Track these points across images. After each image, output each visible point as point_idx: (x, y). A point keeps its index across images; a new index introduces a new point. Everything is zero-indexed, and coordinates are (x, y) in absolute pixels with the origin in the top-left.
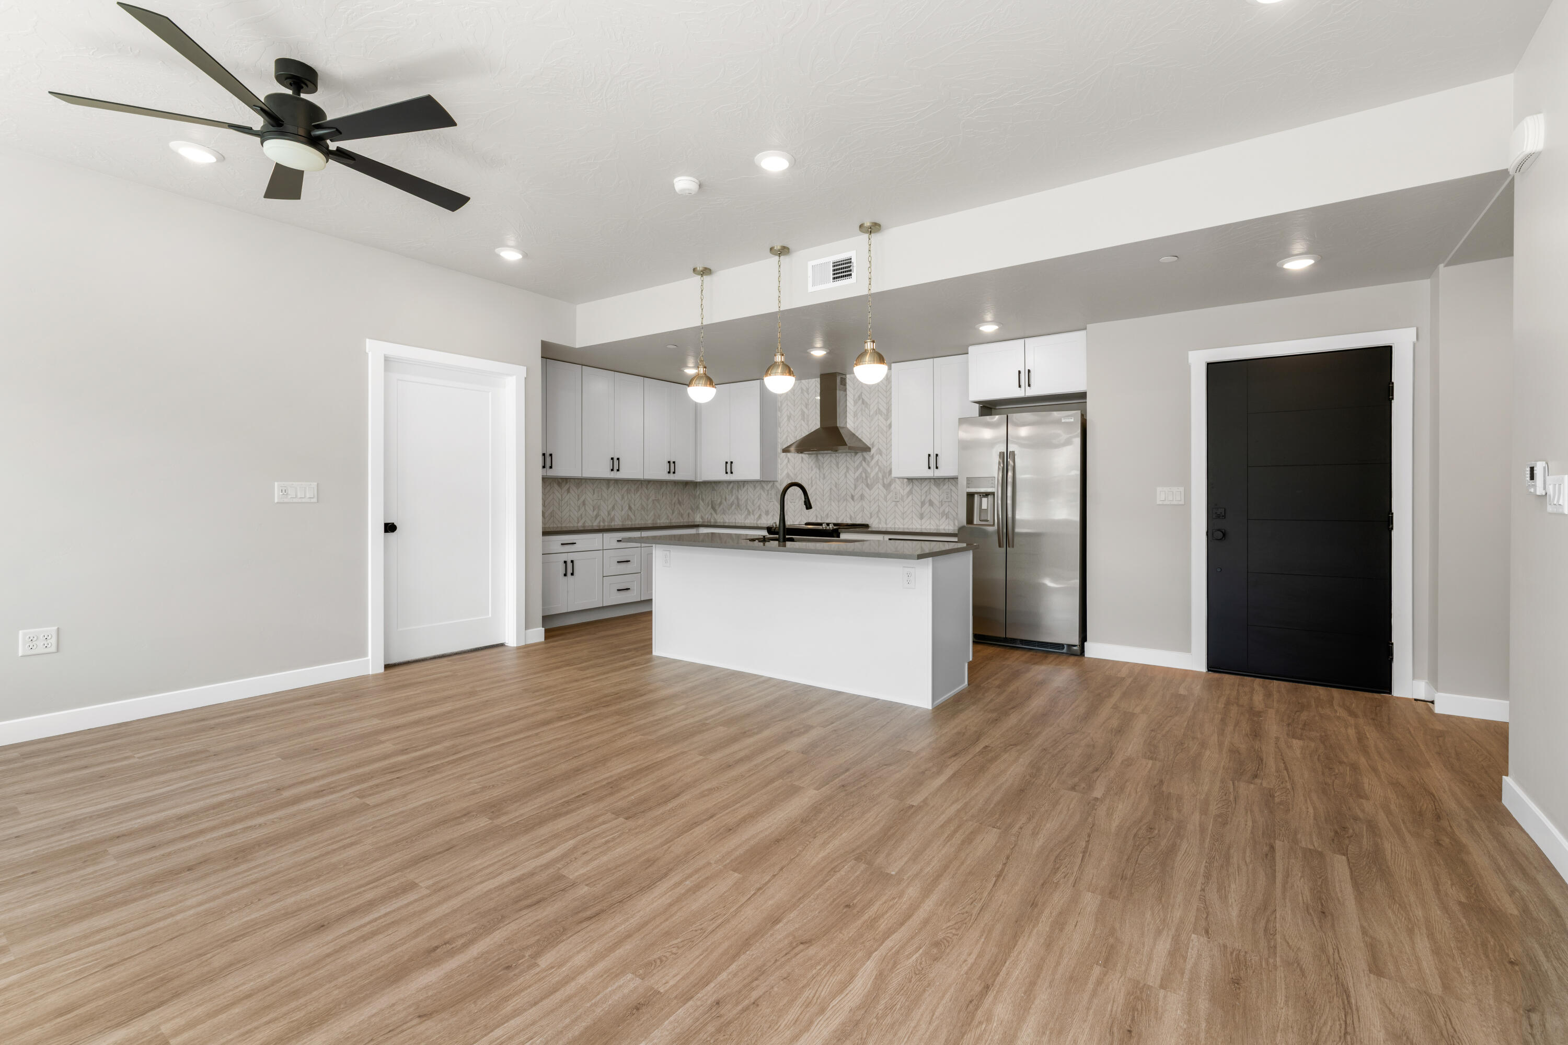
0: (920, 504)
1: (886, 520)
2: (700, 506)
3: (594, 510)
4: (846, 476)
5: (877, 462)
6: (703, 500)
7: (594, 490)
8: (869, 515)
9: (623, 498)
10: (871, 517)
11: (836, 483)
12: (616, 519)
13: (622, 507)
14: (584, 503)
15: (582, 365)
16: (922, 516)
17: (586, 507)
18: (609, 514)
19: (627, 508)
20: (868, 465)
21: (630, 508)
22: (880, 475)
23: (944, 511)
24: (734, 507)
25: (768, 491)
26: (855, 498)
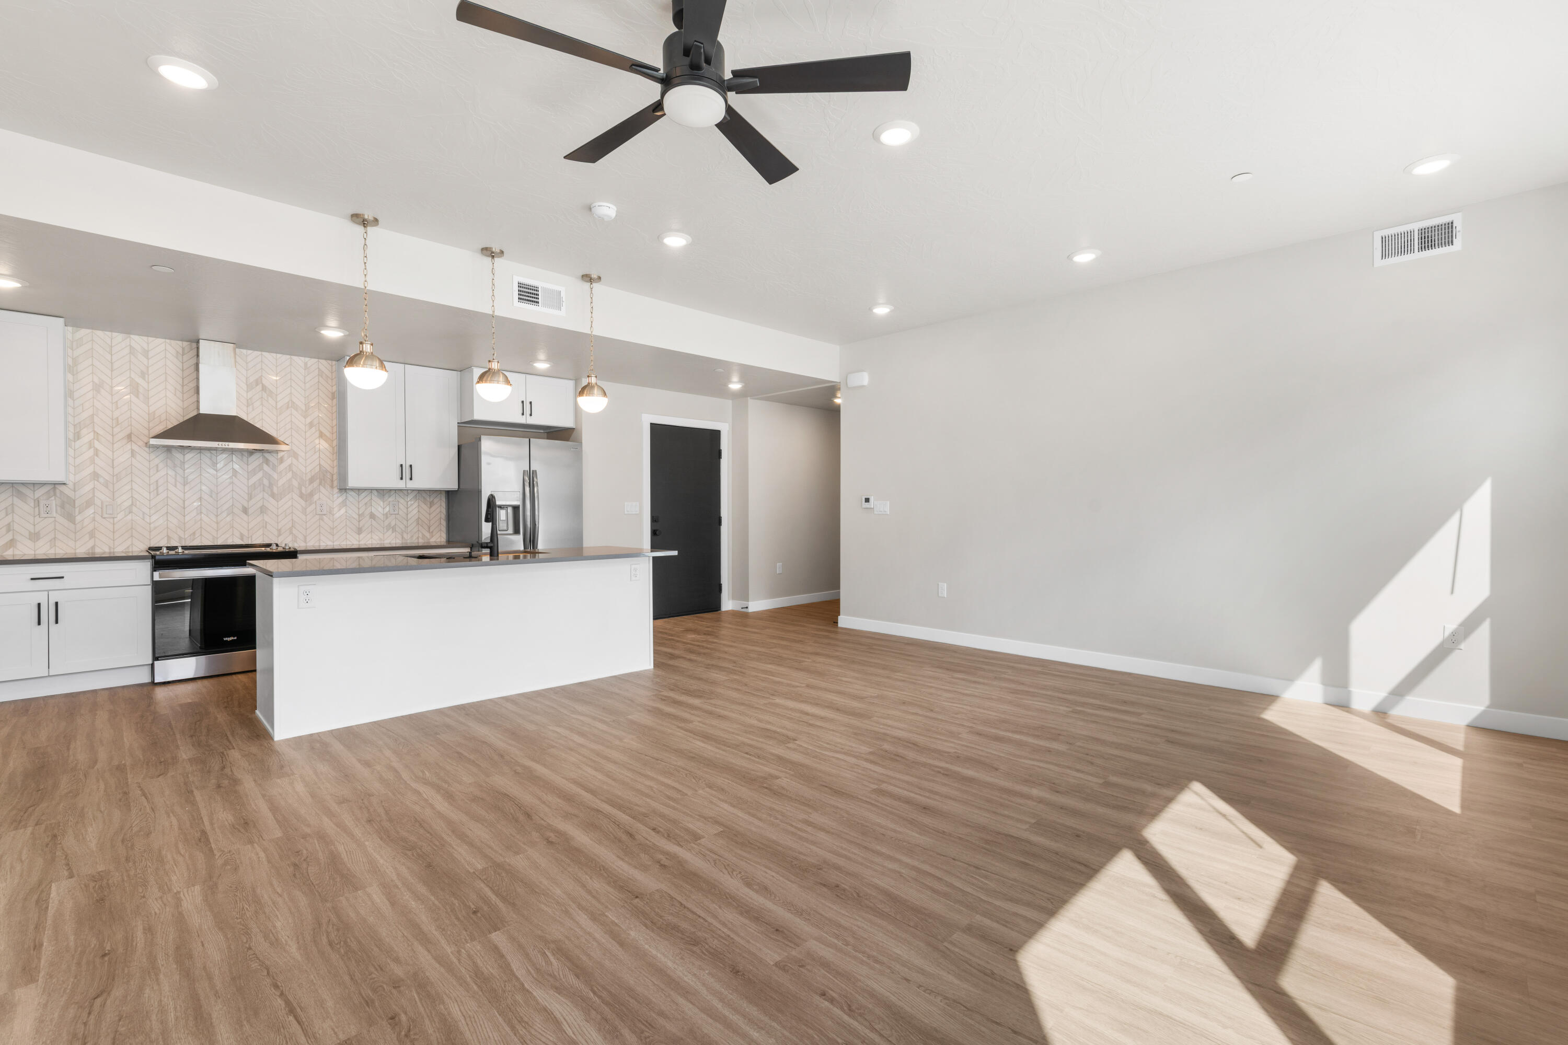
0: (356, 517)
1: (305, 537)
4: (231, 483)
5: (290, 466)
8: (276, 533)
10: (279, 535)
11: (211, 491)
20: (274, 469)
22: (295, 483)
26: (250, 511)
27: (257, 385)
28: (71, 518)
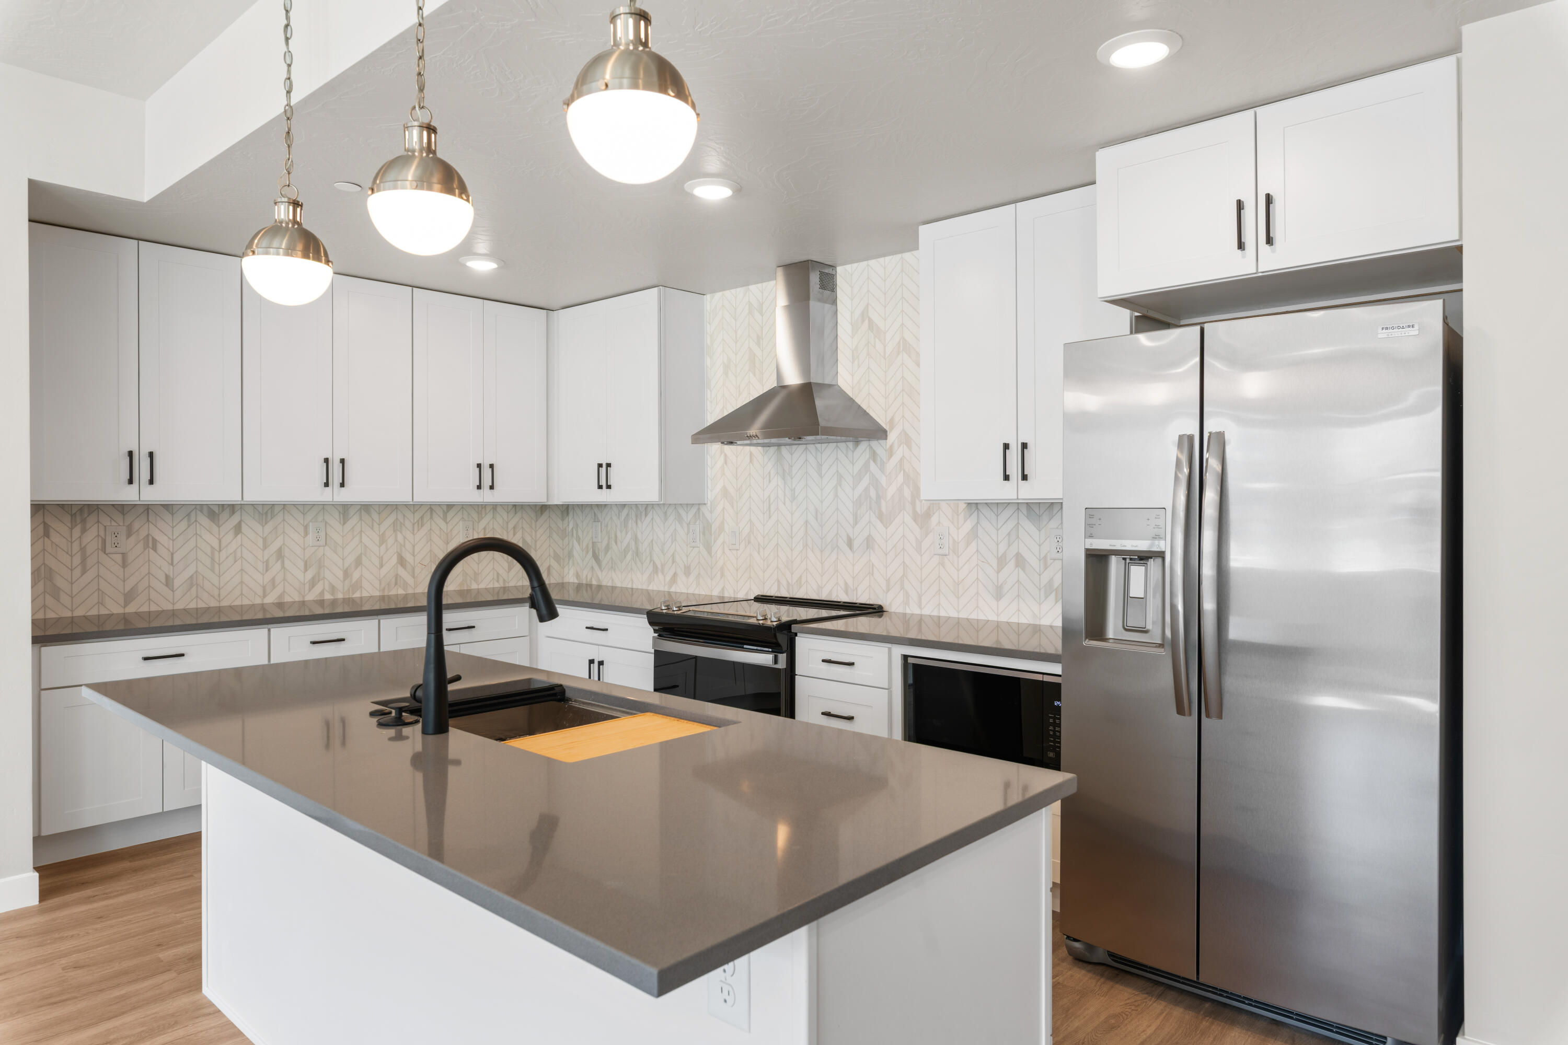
0: (994, 563)
1: (920, 597)
2: (575, 554)
3: (306, 570)
4: (836, 496)
5: (901, 461)
6: (578, 539)
7: (306, 528)
9: (383, 540)
10: (888, 590)
11: (817, 511)
12: (365, 584)
13: (381, 559)
14: (280, 554)
15: (139, 239)
16: (999, 594)
17: (287, 562)
18: (346, 574)
19: (394, 560)
20: (882, 469)
21: (402, 561)
22: (907, 493)
23: (1050, 582)
24: (629, 557)
25: (689, 524)
26: (856, 544)
27: (863, 321)
28: (709, 548)
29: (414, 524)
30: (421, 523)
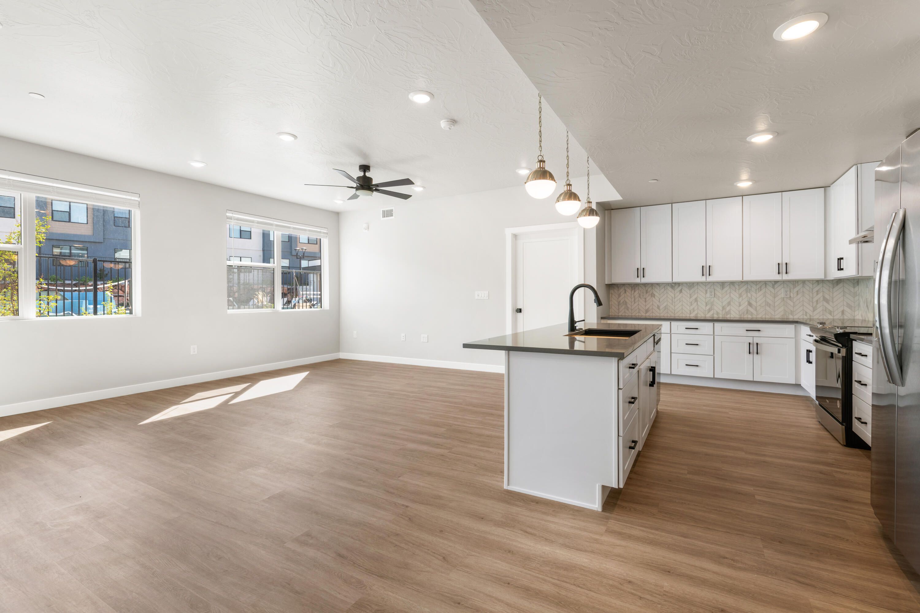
3: (706, 306)
7: (706, 291)
9: (740, 296)
12: (732, 312)
13: (740, 303)
14: (696, 300)
17: (698, 302)
18: (723, 308)
19: (746, 303)
21: (750, 304)
29: (756, 290)
30: (760, 289)
